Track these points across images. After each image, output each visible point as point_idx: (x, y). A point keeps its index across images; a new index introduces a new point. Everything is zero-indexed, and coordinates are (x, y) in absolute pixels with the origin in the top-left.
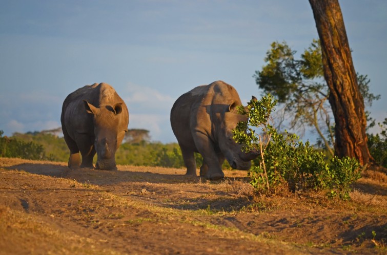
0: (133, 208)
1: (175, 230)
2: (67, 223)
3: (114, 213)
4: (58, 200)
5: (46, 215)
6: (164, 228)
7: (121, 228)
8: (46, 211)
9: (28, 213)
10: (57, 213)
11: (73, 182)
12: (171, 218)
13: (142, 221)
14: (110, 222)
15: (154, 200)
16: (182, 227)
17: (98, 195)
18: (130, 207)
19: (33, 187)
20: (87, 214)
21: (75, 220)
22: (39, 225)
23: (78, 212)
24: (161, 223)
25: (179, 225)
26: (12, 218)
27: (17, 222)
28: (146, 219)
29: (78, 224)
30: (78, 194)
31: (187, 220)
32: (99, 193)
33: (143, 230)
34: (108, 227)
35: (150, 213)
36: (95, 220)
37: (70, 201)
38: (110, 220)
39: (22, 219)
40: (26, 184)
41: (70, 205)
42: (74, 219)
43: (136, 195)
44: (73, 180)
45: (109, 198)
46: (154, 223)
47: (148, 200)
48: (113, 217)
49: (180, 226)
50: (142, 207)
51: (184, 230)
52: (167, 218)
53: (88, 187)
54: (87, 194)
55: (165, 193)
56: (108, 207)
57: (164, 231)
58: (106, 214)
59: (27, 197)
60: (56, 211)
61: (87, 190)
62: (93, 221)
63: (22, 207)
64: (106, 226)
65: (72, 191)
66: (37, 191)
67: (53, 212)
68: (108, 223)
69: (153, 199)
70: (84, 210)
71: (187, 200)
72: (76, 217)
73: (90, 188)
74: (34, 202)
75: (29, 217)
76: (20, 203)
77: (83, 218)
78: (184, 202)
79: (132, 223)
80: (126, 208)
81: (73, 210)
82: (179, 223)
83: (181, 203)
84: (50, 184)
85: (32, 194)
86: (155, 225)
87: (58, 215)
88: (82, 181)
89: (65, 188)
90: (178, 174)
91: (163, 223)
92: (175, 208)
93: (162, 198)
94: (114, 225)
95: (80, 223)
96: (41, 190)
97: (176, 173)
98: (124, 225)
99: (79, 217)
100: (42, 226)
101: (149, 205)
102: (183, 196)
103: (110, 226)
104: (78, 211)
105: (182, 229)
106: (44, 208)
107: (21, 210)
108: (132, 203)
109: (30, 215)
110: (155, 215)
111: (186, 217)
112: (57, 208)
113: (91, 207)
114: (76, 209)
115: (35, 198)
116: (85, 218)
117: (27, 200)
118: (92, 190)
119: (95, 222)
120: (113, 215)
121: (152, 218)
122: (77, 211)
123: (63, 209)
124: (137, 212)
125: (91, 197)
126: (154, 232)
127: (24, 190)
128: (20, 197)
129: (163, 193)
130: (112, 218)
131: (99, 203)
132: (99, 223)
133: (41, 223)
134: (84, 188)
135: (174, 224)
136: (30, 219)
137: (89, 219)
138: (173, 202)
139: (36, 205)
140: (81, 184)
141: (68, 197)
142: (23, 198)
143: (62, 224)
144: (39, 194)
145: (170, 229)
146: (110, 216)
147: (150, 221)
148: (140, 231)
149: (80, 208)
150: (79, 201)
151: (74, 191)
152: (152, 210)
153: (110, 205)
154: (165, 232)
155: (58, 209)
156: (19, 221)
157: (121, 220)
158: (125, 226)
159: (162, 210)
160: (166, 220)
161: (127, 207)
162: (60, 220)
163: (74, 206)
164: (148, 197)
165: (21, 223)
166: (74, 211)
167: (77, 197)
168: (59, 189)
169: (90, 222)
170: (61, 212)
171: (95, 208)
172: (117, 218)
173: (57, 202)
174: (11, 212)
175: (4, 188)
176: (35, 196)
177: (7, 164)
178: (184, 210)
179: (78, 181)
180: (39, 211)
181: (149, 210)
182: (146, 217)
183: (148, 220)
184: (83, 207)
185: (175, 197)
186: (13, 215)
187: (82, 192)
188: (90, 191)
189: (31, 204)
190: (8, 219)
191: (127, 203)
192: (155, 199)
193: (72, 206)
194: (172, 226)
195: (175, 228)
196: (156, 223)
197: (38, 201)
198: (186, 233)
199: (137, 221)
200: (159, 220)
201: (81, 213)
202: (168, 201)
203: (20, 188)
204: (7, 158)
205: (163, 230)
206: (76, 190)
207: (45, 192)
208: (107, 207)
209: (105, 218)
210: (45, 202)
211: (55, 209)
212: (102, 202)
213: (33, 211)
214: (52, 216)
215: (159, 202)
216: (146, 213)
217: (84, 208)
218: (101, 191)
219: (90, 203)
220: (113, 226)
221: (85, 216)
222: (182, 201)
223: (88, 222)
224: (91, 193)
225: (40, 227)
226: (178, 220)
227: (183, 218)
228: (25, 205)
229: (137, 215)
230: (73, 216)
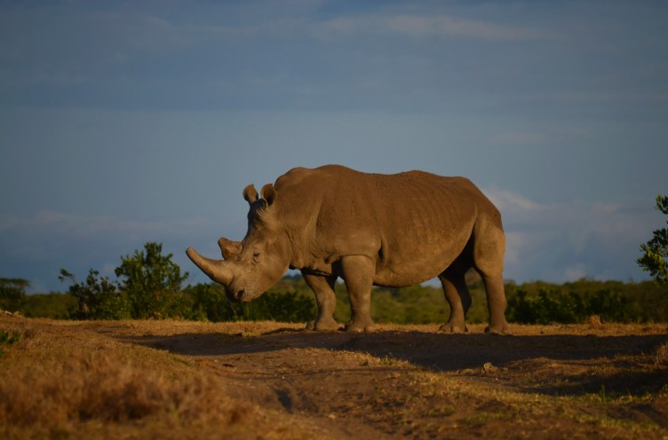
0: (470, 397)
1: (545, 431)
2: (358, 428)
3: (437, 407)
4: (340, 389)
5: (322, 416)
6: (527, 429)
7: (450, 431)
8: (321, 409)
9: (291, 413)
10: (340, 410)
11: (363, 357)
12: (537, 411)
13: (487, 418)
14: (431, 423)
15: (506, 382)
16: (558, 425)
17: (408, 376)
18: (464, 395)
19: (298, 369)
20: (392, 411)
21: (371, 422)
22: (311, 433)
23: (376, 409)
24: (520, 421)
25: (552, 423)
26: (264, 423)
27: (272, 429)
28: (493, 415)
29: (376, 429)
30: (374, 376)
31: (566, 413)
32: (411, 374)
33: (489, 433)
34: (428, 432)
35: (501, 403)
36: (405, 420)
37: (361, 389)
38: (432, 419)
39: (281, 424)
40: (285, 364)
41: (360, 396)
42: (369, 421)
43: (475, 375)
44: (365, 353)
45: (427, 381)
46: (508, 420)
47: (496, 382)
48: (437, 414)
49: (554, 424)
50: (486, 394)
51: (562, 430)
52: (530, 411)
53: (390, 364)
54: (389, 376)
55: (525, 368)
56: (427, 397)
57: (527, 433)
58: (424, 408)
59: (287, 386)
60: (339, 407)
61: (389, 369)
62: (403, 423)
63: (280, 405)
64: (424, 429)
65: (364, 372)
66: (305, 375)
67: (333, 410)
68: (429, 425)
69: (505, 379)
70: (386, 405)
71: (564, 379)
72: (372, 416)
73: (394, 365)
74: (299, 394)
75: (292, 420)
76: (276, 397)
77: (385, 417)
78: (558, 383)
79: (469, 423)
80: (458, 397)
81: (366, 404)
82: (551, 419)
83: (555, 385)
84: (325, 362)
85: (296, 381)
86: (511, 424)
87: (342, 415)
88: (381, 355)
89: (352, 368)
90: (546, 333)
91: (523, 419)
92: (545, 393)
93: (519, 377)
94: (438, 427)
95: (380, 428)
96: (311, 373)
97: (542, 333)
98: (455, 426)
99: (378, 417)
100: (315, 435)
101: (497, 390)
102: (557, 373)
103: (433, 429)
104: (376, 406)
105: (558, 430)
106: (317, 404)
107: (278, 409)
108: (468, 387)
109: (294, 416)
110: (509, 408)
111: (564, 407)
112: (339, 402)
113: (398, 398)
114: (371, 404)
115: (301, 386)
116: (388, 417)
117: (288, 391)
118: (398, 369)
119: (406, 424)
120: (436, 411)
121: (504, 412)
122: (374, 407)
123: (350, 404)
124: (477, 404)
125: (395, 381)
126: (509, 436)
127: (281, 374)
128: (275, 387)
129: (521, 368)
130: (434, 416)
131: (411, 390)
132: (413, 425)
133: (314, 430)
134: (385, 366)
135: (542, 421)
136: (294, 423)
137: (396, 419)
138: (539, 382)
139: (304, 398)
140: (379, 360)
141: (358, 383)
142: (281, 389)
143: (349, 429)
144: (308, 379)
145: (536, 429)
146: (431, 412)
147: (500, 418)
148: (485, 435)
149: (379, 401)
150: (376, 388)
151: (368, 372)
152: (503, 398)
153: (431, 393)
154: (528, 436)
155: (341, 404)
156: (276, 428)
157: (451, 418)
158: (458, 428)
159: (520, 397)
160: (528, 414)
161: (460, 396)
162: (346, 423)
163: (368, 398)
164: (494, 377)
165: (280, 431)
166: (369, 407)
167: (372, 382)
168: (340, 370)
169: (397, 424)
170: (346, 410)
171: (405, 399)
172: (443, 416)
173: (340, 392)
174: (262, 413)
175: (249, 373)
176: (300, 383)
177: (251, 331)
178: (560, 396)
179: (373, 355)
180: (309, 409)
181: (498, 399)
182: (494, 411)
183: (498, 415)
184: (383, 398)
185: (542, 374)
186: (265, 417)
187: (382, 373)
188: (394, 370)
189: (296, 398)
190: (257, 424)
191: (458, 389)
192: (508, 380)
193: (365, 398)
194: (539, 424)
195: (544, 428)
196: (512, 422)
197: (306, 393)
198: (565, 436)
199: (478, 418)
200: (517, 416)
201: (380, 410)
202: (530, 382)
203: (276, 372)
204: (251, 322)
205: (523, 433)
206: (370, 370)
207: (318, 376)
208: (425, 397)
209: (423, 416)
210: (318, 394)
211: (336, 405)
212: (416, 389)
213: (299, 409)
214: (332, 416)
215: (514, 385)
216: (493, 405)
217: (386, 401)
218: (413, 370)
219: (395, 392)
220: (436, 429)
221: (389, 414)
222: (555, 381)
223: (393, 423)
224: (397, 375)
225: (312, 436)
226: (549, 414)
227: (559, 410)
228: (285, 401)
229: (478, 409)
230: (368, 416)
